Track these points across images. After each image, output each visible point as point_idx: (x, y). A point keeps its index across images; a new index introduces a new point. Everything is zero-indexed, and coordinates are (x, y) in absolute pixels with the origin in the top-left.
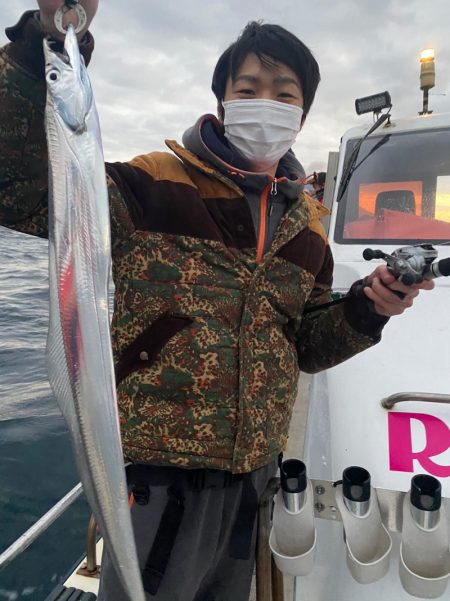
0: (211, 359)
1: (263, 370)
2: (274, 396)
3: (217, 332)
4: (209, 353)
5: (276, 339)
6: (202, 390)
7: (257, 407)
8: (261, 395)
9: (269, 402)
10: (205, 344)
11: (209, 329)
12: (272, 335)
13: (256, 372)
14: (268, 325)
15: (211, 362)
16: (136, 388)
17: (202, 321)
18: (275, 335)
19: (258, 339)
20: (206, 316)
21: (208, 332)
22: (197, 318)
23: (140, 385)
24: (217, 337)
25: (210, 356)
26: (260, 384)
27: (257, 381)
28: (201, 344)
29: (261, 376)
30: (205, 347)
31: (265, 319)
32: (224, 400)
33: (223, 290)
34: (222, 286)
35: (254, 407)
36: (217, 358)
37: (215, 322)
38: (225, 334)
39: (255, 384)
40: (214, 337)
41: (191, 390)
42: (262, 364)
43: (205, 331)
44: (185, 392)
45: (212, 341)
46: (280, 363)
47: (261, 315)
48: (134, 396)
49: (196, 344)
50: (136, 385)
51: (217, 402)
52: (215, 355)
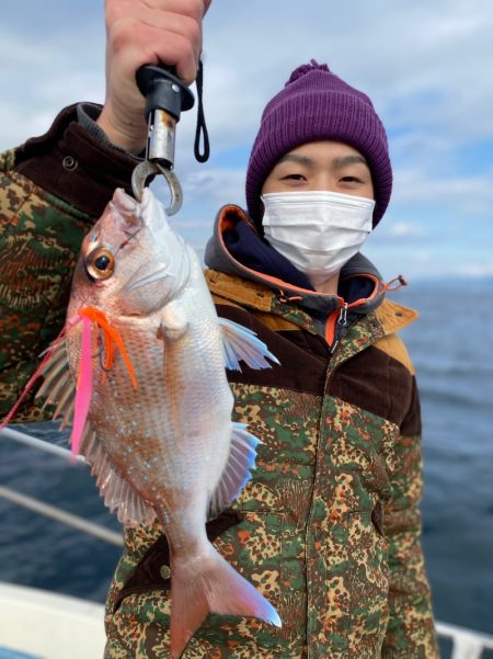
0: (268, 581)
1: (343, 590)
2: (361, 628)
3: (278, 534)
4: (266, 572)
5: (358, 537)
6: (253, 631)
7: (333, 651)
8: (340, 629)
9: (351, 637)
10: (260, 557)
11: (267, 531)
12: (352, 531)
13: (332, 594)
14: (348, 516)
15: (268, 587)
16: (151, 616)
17: (257, 518)
18: (358, 532)
19: (335, 541)
20: (261, 509)
21: (264, 537)
22: (249, 514)
23: (157, 613)
24: (278, 544)
25: (267, 577)
26: (338, 613)
27: (333, 609)
28: (254, 558)
29: (340, 600)
30: (261, 563)
31: (344, 508)
32: (285, 646)
33: (287, 467)
34: (285, 460)
35: (329, 650)
36: (278, 579)
37: (274, 520)
38: (290, 538)
39: (330, 613)
40: (274, 544)
41: (236, 631)
42: (341, 579)
43: (260, 535)
44: (227, 632)
45: (271, 552)
46: (368, 573)
47: (339, 503)
48: (146, 625)
49: (246, 558)
50: (151, 611)
51: (275, 647)
52: (275, 574)
